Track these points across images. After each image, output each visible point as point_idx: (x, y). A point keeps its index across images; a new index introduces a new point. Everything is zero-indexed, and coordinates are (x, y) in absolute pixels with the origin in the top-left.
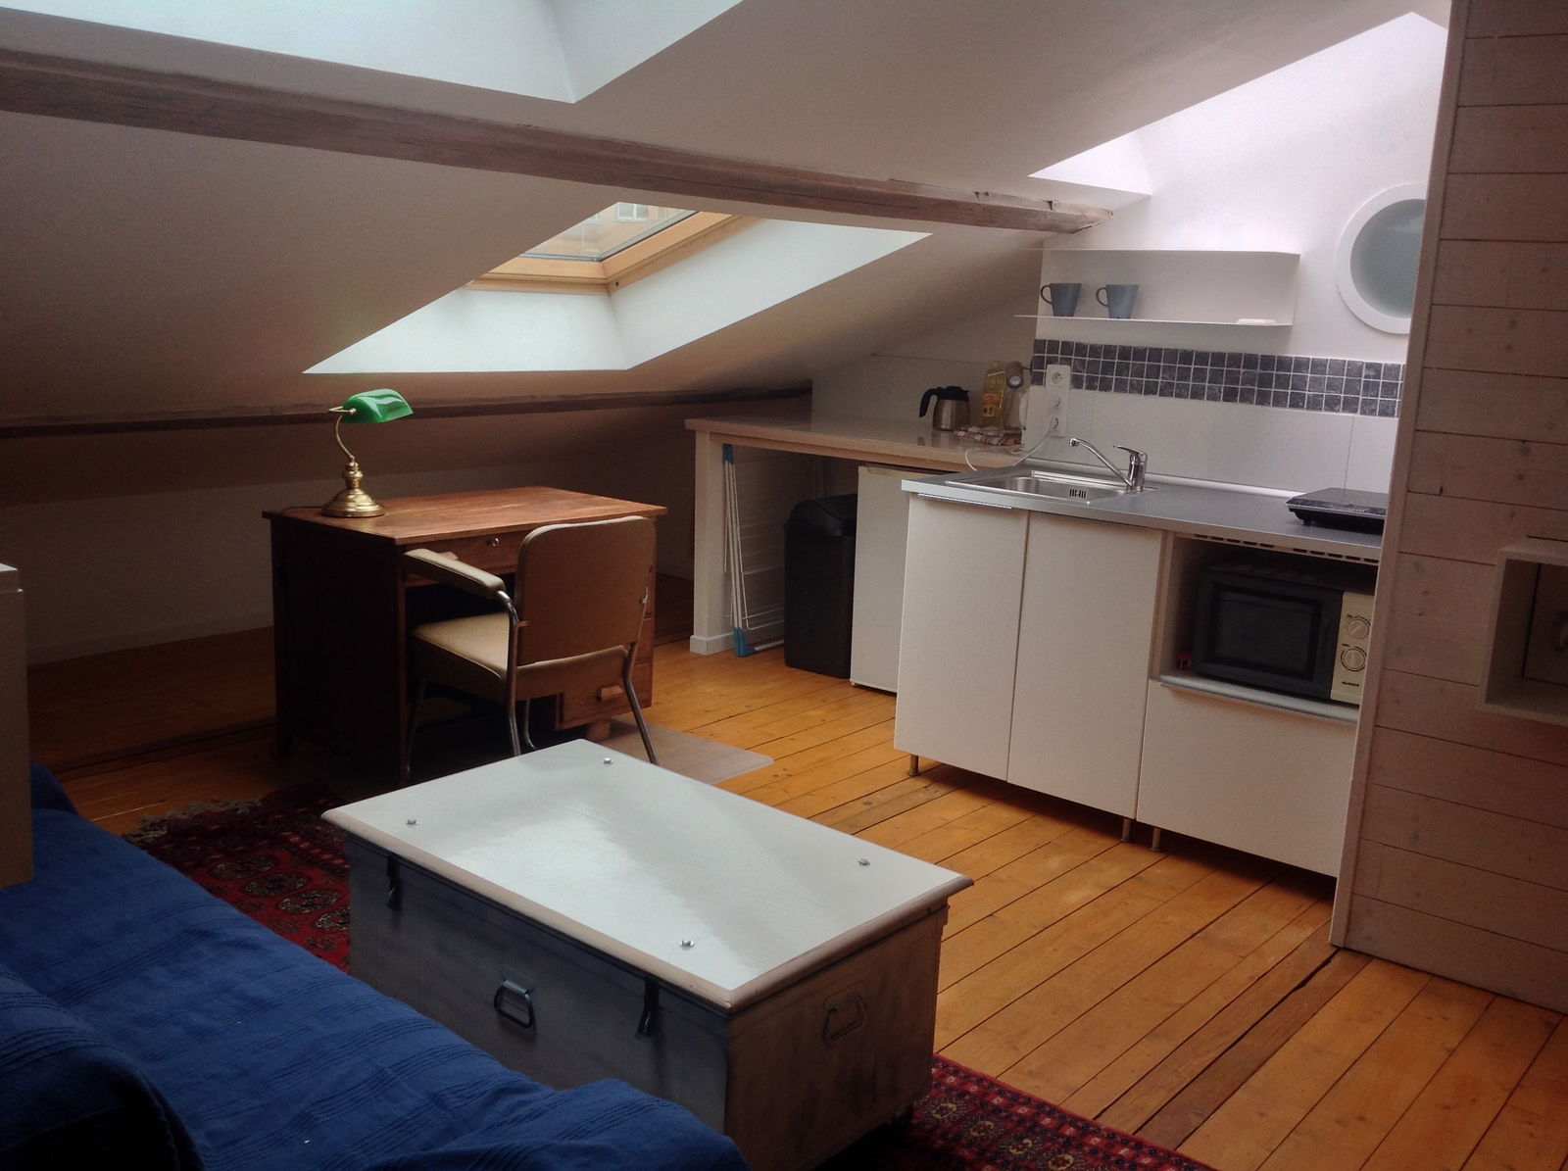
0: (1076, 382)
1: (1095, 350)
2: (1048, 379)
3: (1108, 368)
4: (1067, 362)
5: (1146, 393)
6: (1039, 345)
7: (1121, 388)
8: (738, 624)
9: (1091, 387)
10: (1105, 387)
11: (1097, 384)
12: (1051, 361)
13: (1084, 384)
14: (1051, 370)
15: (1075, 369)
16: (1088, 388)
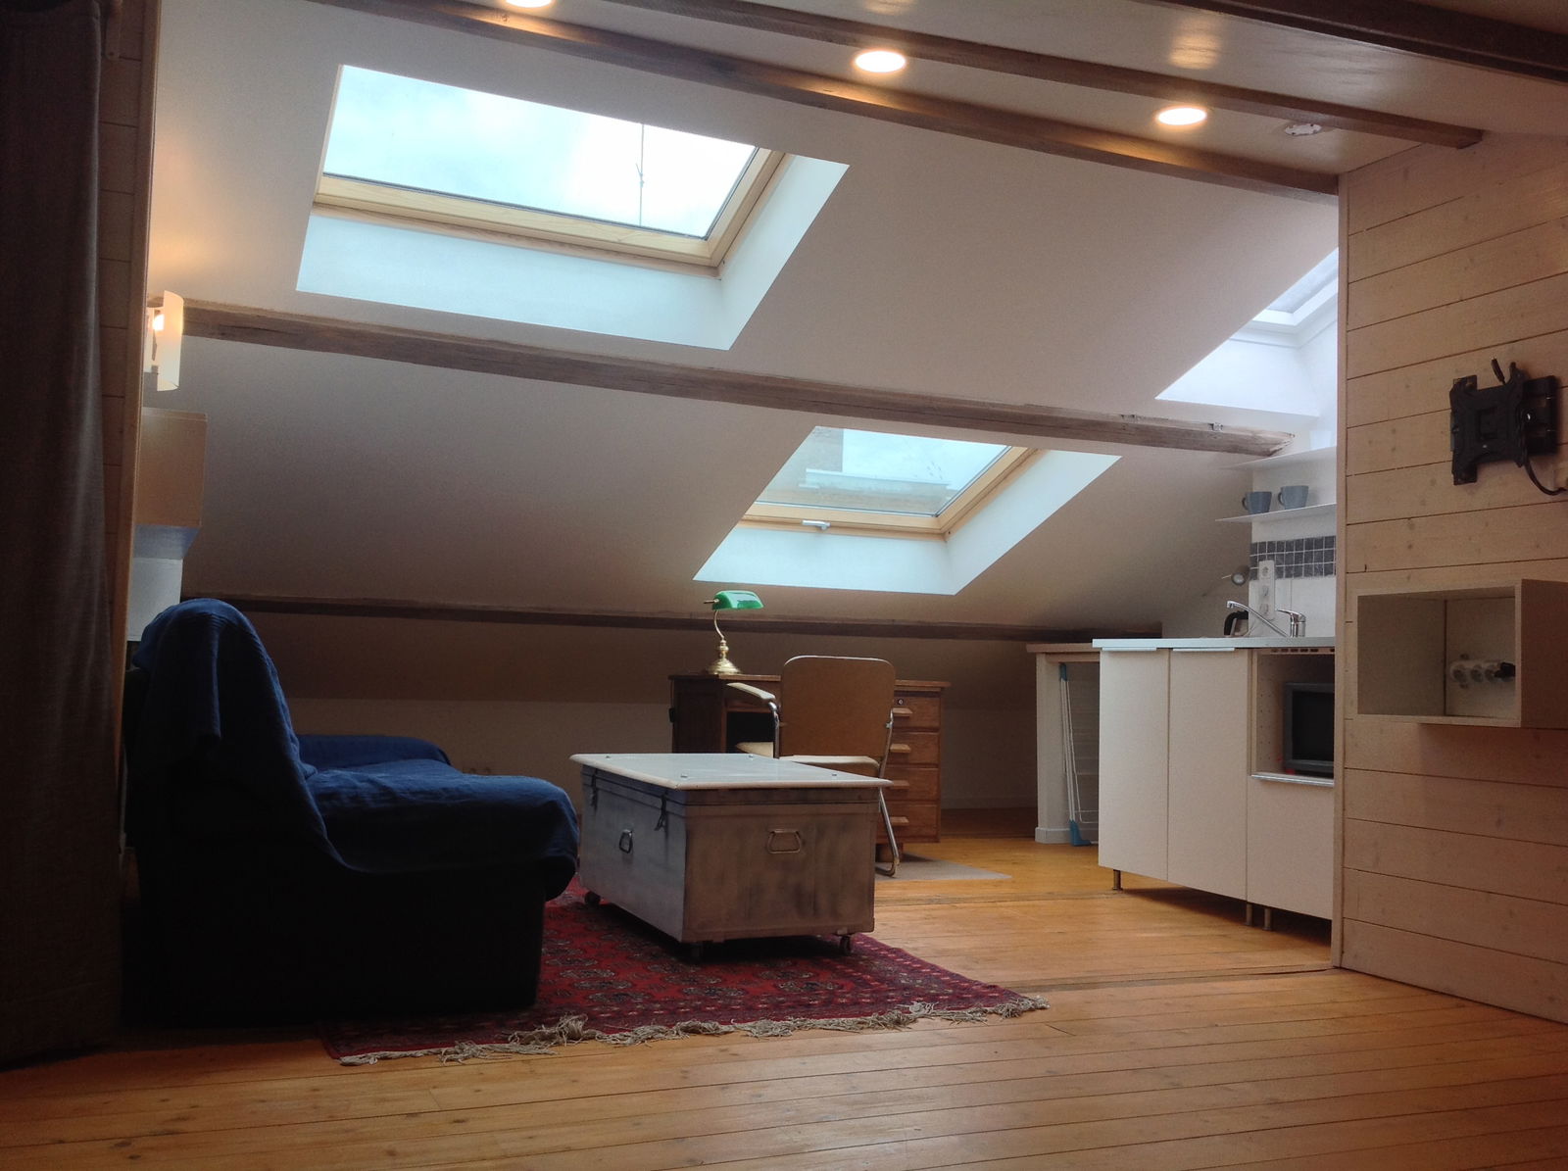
0: (1279, 573)
1: (1289, 545)
2: (1261, 575)
3: (1299, 558)
4: (1271, 557)
5: (1326, 574)
6: (1254, 548)
7: (1308, 574)
8: (1072, 817)
9: (1288, 576)
10: (1298, 575)
11: (1293, 572)
12: (1262, 558)
13: (1284, 574)
14: (1262, 565)
15: (1278, 563)
16: (1287, 577)
